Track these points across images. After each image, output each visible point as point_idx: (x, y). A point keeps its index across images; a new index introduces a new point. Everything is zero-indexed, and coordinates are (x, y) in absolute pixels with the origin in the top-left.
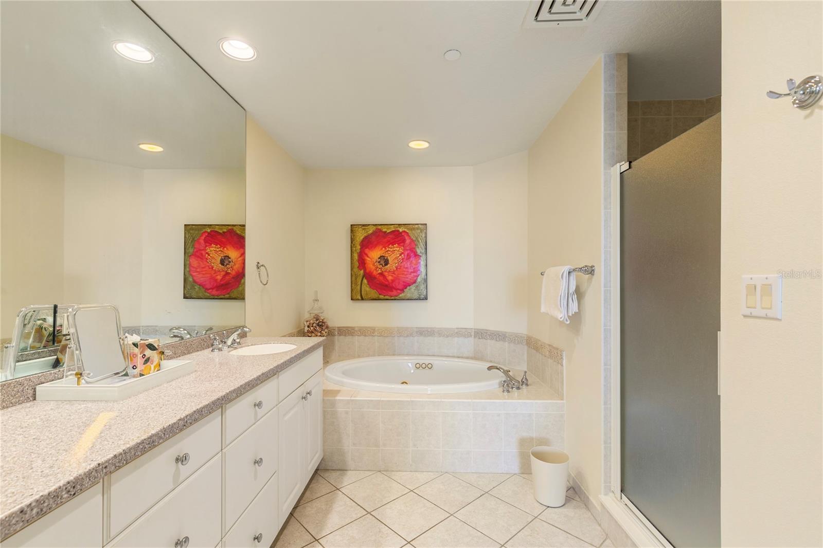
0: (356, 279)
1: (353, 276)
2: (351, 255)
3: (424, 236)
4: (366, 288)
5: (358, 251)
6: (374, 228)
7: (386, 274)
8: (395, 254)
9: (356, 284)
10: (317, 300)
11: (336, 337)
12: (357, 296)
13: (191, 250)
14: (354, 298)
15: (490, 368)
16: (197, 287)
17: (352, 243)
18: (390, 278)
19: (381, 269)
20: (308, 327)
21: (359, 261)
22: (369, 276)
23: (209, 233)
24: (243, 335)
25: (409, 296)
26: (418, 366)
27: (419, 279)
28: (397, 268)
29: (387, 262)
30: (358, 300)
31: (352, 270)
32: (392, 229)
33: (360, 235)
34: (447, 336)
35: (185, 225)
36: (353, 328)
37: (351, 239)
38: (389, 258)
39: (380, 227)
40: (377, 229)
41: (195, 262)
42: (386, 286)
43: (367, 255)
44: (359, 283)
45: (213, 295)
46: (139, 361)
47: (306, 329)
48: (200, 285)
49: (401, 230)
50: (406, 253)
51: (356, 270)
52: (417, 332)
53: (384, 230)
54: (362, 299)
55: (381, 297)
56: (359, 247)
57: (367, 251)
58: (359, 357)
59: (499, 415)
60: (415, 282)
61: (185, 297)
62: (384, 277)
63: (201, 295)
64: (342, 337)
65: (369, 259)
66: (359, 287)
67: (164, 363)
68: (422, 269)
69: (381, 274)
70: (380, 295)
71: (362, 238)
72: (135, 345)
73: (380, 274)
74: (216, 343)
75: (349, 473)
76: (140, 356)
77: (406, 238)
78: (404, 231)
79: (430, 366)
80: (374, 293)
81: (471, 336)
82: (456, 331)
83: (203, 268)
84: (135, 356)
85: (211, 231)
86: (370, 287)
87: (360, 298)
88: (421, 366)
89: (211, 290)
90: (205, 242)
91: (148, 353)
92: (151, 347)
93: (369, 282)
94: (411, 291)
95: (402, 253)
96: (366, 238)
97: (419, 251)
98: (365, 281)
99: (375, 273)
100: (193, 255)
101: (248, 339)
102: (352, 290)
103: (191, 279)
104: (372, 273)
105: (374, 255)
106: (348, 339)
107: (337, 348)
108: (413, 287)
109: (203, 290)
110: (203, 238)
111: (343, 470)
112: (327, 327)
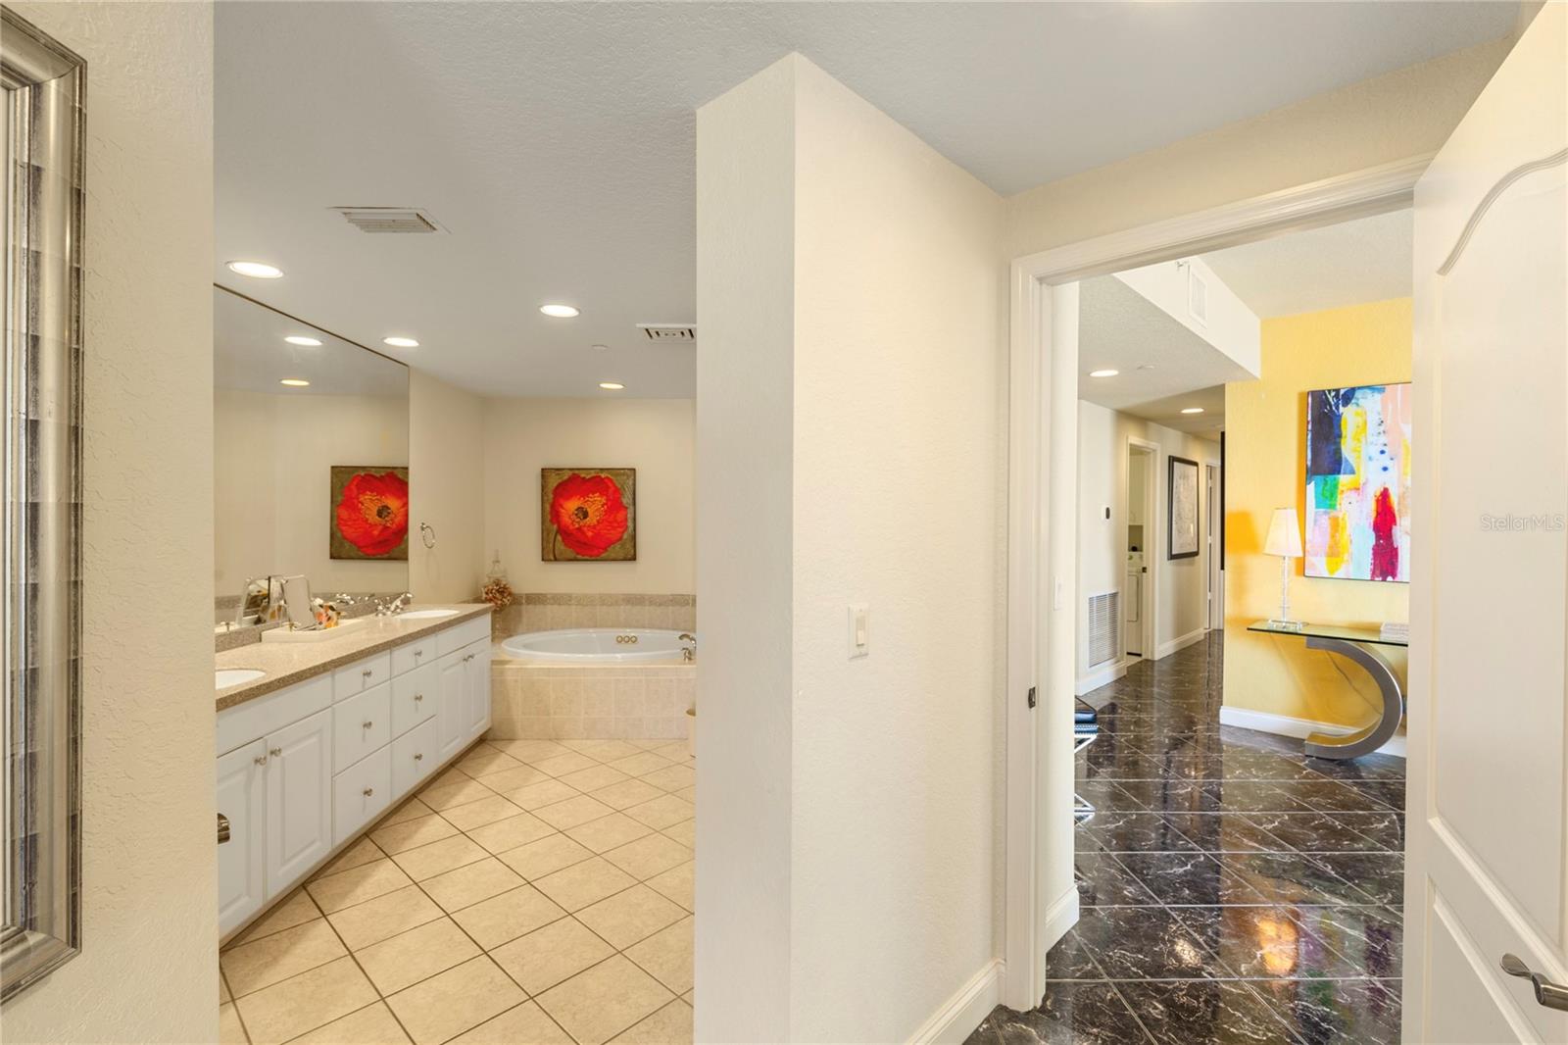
0: (548, 534)
1: (545, 532)
2: (542, 505)
3: (631, 483)
4: (560, 546)
5: (551, 501)
6: (571, 473)
7: (585, 529)
8: (595, 505)
9: (548, 542)
10: (498, 562)
11: (524, 607)
12: (549, 555)
13: (340, 498)
14: (546, 557)
15: (681, 638)
16: (347, 545)
17: (543, 490)
18: (590, 534)
19: (578, 522)
20: (487, 593)
21: (552, 513)
22: (564, 532)
23: (363, 477)
24: (406, 602)
25: (613, 555)
26: (619, 639)
27: (625, 536)
28: (598, 521)
29: (586, 515)
30: (551, 560)
31: (543, 523)
32: (593, 474)
33: (554, 482)
34: (660, 605)
35: (333, 467)
36: (545, 595)
37: (543, 486)
38: (589, 510)
39: (577, 472)
40: (574, 474)
41: (344, 514)
42: (585, 544)
43: (561, 506)
44: (552, 540)
45: (368, 555)
46: (324, 619)
47: (484, 596)
48: (351, 542)
49: (603, 476)
50: (609, 504)
51: (548, 524)
52: (623, 600)
53: (583, 476)
54: (556, 560)
55: (579, 557)
56: (551, 496)
57: (561, 501)
58: (552, 629)
59: (671, 681)
60: (621, 539)
61: (332, 557)
62: (583, 533)
63: (352, 554)
64: (530, 606)
65: (563, 511)
66: (551, 545)
67: (340, 621)
68: (630, 524)
69: (579, 529)
70: (578, 554)
71: (555, 485)
72: (321, 606)
73: (577, 529)
74: (380, 608)
75: (518, 743)
76: (324, 615)
77: (610, 485)
78: (607, 478)
79: (634, 639)
80: (570, 553)
81: (688, 604)
82: (671, 598)
83: (355, 520)
84: (321, 614)
85: (366, 475)
86: (565, 545)
87: (552, 558)
88: (623, 639)
89: (364, 549)
90: (358, 489)
91: (330, 612)
92: (332, 608)
93: (564, 539)
94: (616, 549)
95: (606, 504)
96: (560, 485)
97: (626, 500)
98: (559, 538)
99: (571, 527)
100: (341, 504)
101: (411, 606)
102: (543, 549)
103: (339, 535)
104: (568, 527)
105: (571, 505)
106: (539, 608)
107: (524, 620)
108: (618, 546)
109: (355, 547)
110: (355, 483)
111: (512, 740)
112: (510, 594)
